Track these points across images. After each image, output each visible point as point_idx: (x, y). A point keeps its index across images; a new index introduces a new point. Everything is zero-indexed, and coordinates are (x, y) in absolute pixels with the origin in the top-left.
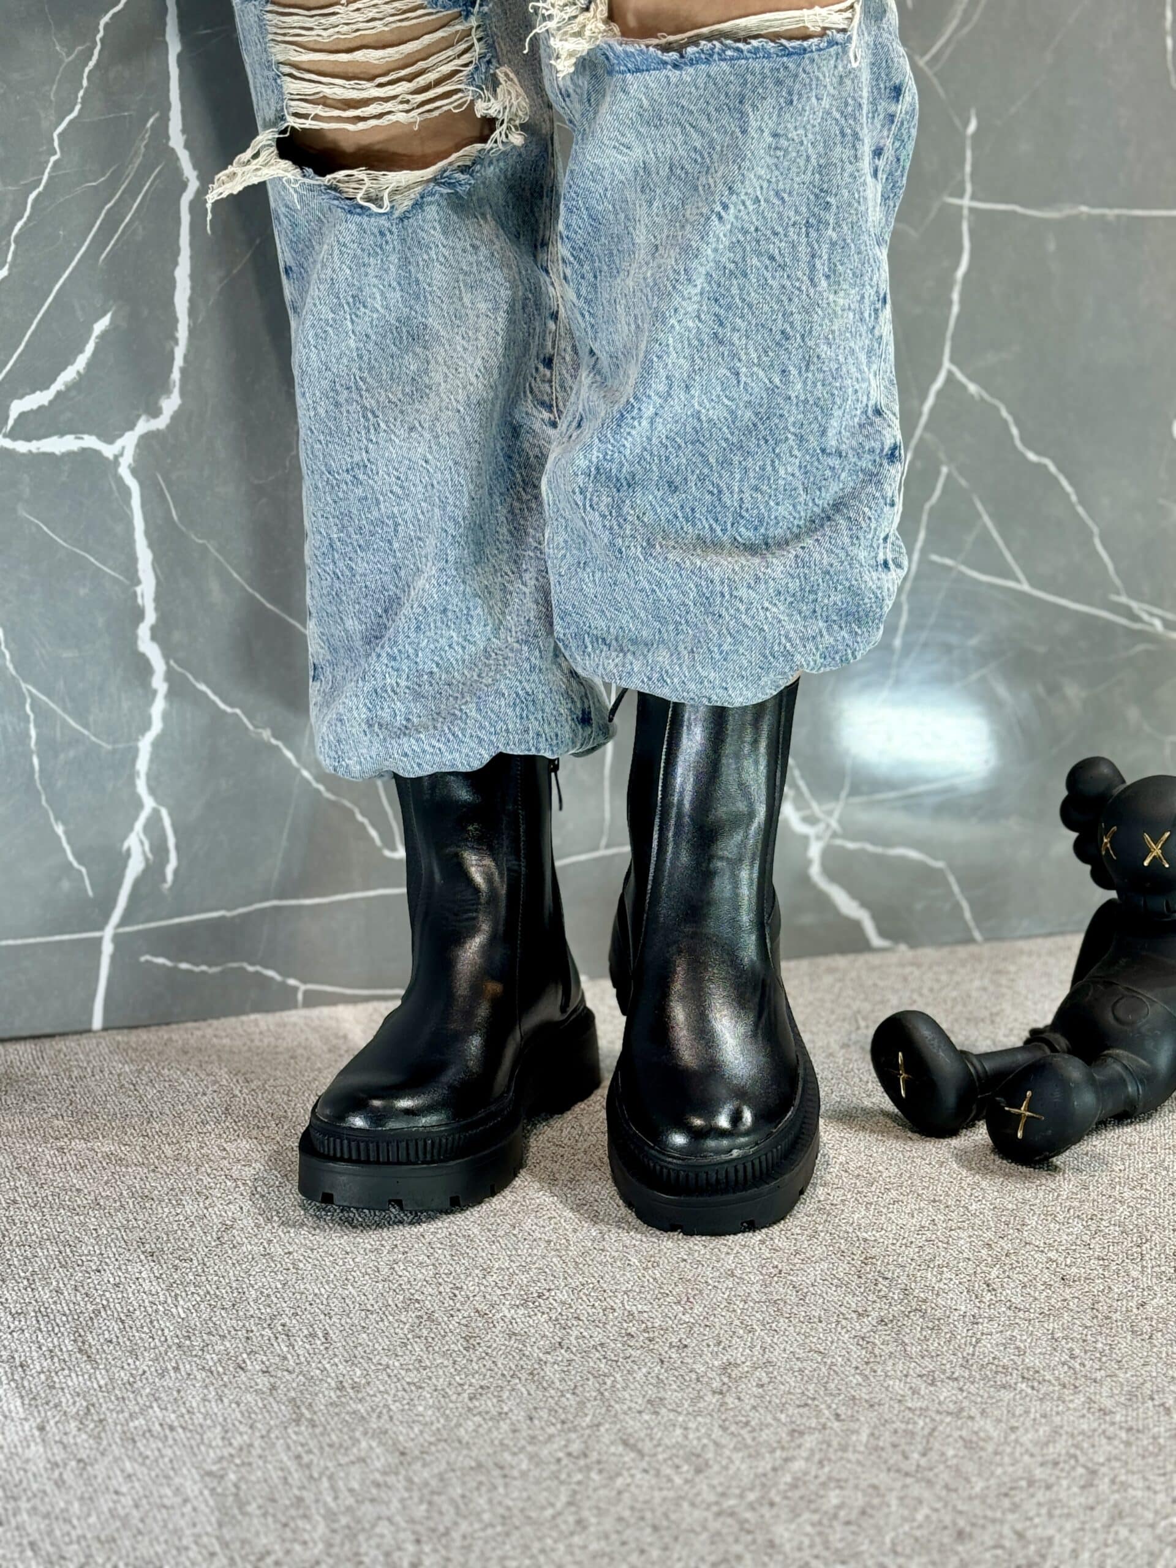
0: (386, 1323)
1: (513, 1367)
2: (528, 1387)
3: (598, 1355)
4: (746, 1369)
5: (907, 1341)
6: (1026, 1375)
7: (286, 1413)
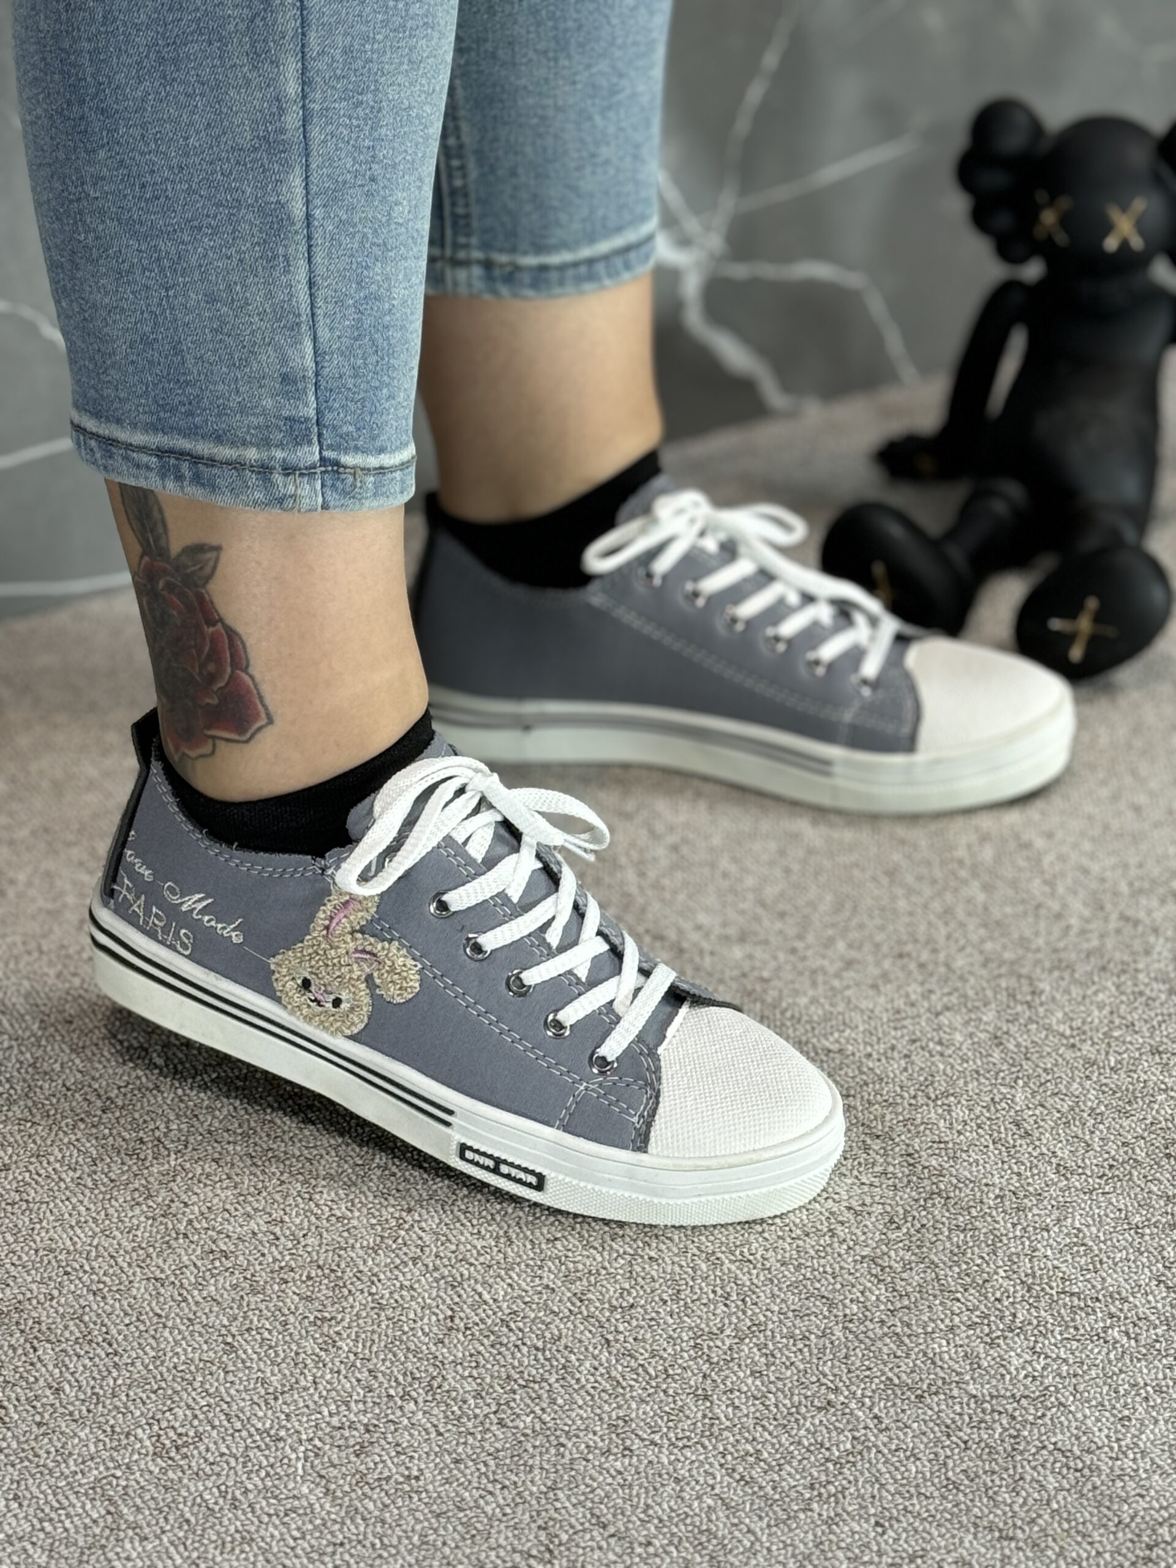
0: (194, 1308)
1: (401, 1378)
2: (434, 1420)
3: (514, 1338)
4: (728, 1342)
5: (936, 1260)
6: (1113, 1310)
7: (95, 1516)
